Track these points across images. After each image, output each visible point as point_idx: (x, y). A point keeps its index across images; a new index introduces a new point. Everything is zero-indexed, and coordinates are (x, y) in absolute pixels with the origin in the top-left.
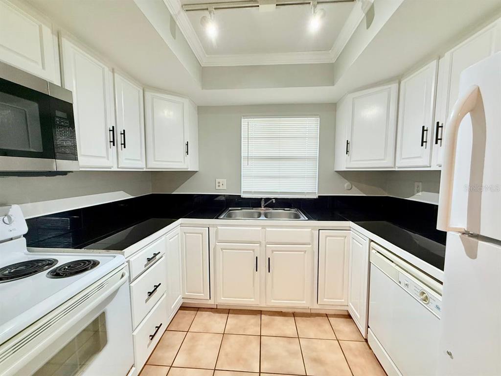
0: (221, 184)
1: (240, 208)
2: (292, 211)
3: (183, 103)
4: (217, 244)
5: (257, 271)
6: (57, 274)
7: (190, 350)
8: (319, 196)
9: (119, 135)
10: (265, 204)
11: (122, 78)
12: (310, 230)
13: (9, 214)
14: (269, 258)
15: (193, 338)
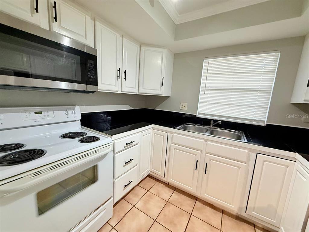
0: (183, 106)
1: (194, 124)
2: (236, 132)
3: (163, 52)
4: (172, 144)
5: (196, 170)
6: (82, 141)
7: (146, 202)
8: (267, 125)
9: (123, 73)
10: (213, 124)
11: (127, 40)
12: (247, 151)
13: (75, 110)
14: (207, 164)
15: (149, 196)
